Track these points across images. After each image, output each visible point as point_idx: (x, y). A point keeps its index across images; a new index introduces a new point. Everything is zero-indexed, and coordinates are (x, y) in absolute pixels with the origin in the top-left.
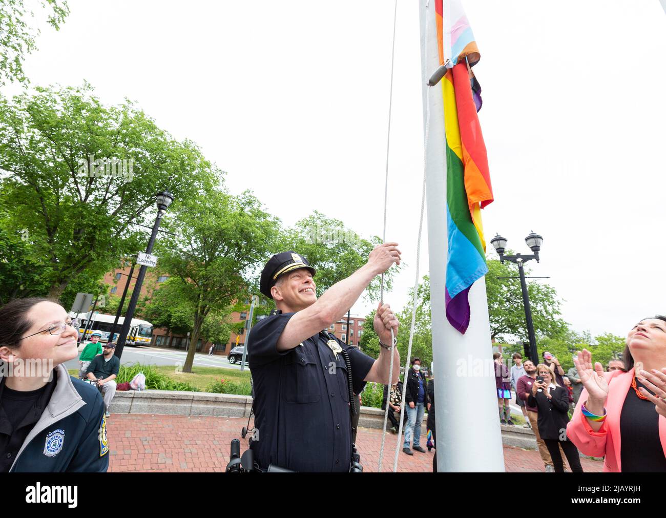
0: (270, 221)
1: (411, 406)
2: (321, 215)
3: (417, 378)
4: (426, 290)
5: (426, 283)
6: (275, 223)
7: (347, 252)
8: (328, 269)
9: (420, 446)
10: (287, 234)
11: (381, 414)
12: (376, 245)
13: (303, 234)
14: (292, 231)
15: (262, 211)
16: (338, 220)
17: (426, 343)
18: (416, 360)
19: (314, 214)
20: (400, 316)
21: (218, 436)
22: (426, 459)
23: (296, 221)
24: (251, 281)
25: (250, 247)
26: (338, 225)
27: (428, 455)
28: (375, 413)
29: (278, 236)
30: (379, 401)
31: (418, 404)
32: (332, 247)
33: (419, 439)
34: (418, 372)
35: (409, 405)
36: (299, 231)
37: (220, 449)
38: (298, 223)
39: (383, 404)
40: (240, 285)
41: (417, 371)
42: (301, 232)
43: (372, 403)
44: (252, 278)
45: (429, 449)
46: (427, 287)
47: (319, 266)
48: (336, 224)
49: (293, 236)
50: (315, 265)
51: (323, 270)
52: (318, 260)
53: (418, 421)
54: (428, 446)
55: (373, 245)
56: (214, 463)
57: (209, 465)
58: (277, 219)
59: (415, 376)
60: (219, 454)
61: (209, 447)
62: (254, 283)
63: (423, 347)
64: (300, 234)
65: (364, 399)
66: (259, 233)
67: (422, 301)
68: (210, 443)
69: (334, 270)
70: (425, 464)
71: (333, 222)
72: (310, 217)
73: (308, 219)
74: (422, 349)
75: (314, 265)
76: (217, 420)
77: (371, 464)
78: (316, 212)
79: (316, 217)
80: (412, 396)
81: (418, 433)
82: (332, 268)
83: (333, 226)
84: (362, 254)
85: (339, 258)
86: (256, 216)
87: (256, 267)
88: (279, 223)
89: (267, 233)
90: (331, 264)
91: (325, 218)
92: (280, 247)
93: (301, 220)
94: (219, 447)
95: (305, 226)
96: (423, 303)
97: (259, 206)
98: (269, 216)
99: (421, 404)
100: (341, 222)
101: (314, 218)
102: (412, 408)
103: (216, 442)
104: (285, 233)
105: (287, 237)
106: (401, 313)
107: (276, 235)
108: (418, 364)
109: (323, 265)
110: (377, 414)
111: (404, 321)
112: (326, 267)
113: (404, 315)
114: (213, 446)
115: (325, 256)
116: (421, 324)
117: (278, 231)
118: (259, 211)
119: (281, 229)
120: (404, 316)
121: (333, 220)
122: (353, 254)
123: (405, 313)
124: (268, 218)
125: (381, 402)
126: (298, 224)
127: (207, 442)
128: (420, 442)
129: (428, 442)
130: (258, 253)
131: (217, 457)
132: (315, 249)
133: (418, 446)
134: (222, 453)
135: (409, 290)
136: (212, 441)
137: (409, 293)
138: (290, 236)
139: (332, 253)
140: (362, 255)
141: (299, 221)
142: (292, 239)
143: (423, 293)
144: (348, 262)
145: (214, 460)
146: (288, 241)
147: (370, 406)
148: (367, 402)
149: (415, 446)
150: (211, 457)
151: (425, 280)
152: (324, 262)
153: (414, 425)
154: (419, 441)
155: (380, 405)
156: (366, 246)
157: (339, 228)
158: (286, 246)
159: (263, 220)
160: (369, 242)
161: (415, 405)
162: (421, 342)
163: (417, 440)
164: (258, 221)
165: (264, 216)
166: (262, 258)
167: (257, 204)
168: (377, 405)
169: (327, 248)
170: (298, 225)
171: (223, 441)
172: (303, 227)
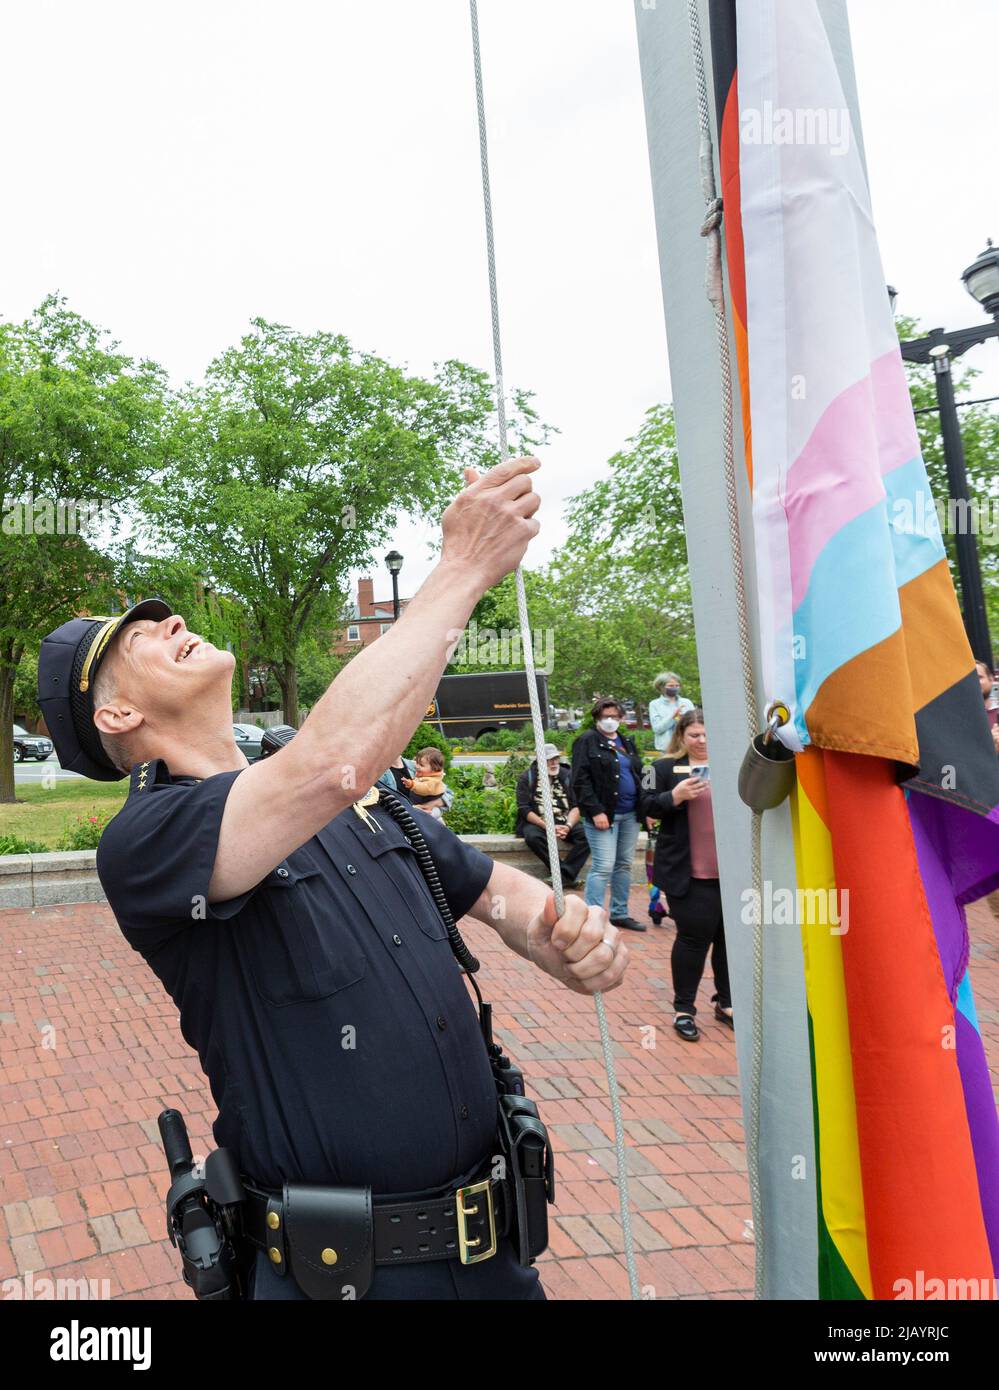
0: (133, 376)
1: (600, 825)
2: (277, 331)
3: (612, 751)
4: (620, 497)
5: (619, 475)
6: (147, 381)
7: (367, 426)
8: (320, 484)
9: (630, 915)
10: (188, 407)
11: (516, 848)
12: (455, 388)
13: (235, 398)
14: (199, 394)
15: (105, 353)
16: (329, 336)
17: (626, 638)
18: (607, 706)
19: (256, 331)
20: (545, 576)
21: (110, 949)
22: (653, 947)
23: (208, 363)
24: (112, 554)
25: (92, 462)
26: (333, 349)
27: (653, 936)
28: (498, 849)
29: (165, 418)
30: (506, 816)
31: (617, 817)
32: (323, 419)
33: (625, 899)
34: (615, 736)
35: (592, 822)
36: (222, 390)
37: (120, 979)
38: (214, 367)
39: (517, 823)
40: (87, 571)
41: (611, 734)
42: (227, 393)
43: (486, 822)
44: (115, 548)
45: (657, 921)
46: (623, 486)
47: (294, 480)
48: (325, 348)
49: (204, 408)
50: (283, 480)
51: (307, 489)
52: (288, 464)
53: (620, 860)
54: (652, 913)
55: (446, 389)
56: (112, 1012)
57: (103, 1019)
58: (152, 367)
59: (606, 749)
60: (120, 992)
61: (93, 976)
62: (124, 559)
63: (618, 652)
64: (225, 400)
65: (466, 817)
66: (108, 421)
67: (610, 529)
68: (93, 966)
69: (337, 483)
70: (648, 961)
71: (317, 342)
72: (245, 342)
73: (241, 349)
74: (614, 657)
75: (278, 482)
76: (99, 909)
77: (500, 975)
78: (260, 322)
79: (263, 338)
80: (600, 800)
81: (621, 887)
82: (332, 478)
83: (317, 356)
84: (414, 424)
85: (347, 448)
86: (89, 371)
87: (121, 515)
88: (158, 377)
89: (132, 417)
90: (327, 470)
91: (290, 337)
92: (175, 447)
93: (220, 357)
94: (118, 973)
95: (236, 373)
96: (613, 536)
97: (92, 340)
98: (128, 362)
99: (626, 816)
100: (341, 339)
101: (256, 342)
102: (601, 830)
103: (106, 963)
104: (182, 403)
105: (188, 414)
106: (546, 567)
107: (155, 417)
108: (612, 716)
109: (304, 476)
110: (504, 850)
111: (556, 589)
112: (315, 479)
113: (556, 573)
114: (102, 974)
115: (307, 449)
116: (608, 589)
117: (159, 402)
118: (97, 355)
119: (167, 396)
120: (557, 575)
121: (314, 335)
122: (387, 430)
123: (558, 566)
124: (125, 371)
125: (512, 819)
126: (215, 369)
127: (86, 964)
128: (629, 907)
129: (651, 906)
130: (118, 475)
131: (116, 998)
132: (275, 436)
133: (623, 917)
134: (126, 987)
135: (567, 505)
136: (98, 962)
137: (569, 513)
138: (198, 408)
139: (327, 437)
140: (416, 427)
141: (216, 362)
142: (206, 418)
143: (613, 505)
144: (376, 456)
145: (110, 1004)
146: (194, 425)
147: (482, 832)
148: (473, 823)
149: (615, 918)
150: (102, 999)
151: (615, 469)
152: (307, 468)
153: (611, 871)
154: (625, 906)
155: (511, 824)
156: (426, 397)
157: (335, 358)
158: (189, 442)
159: (111, 379)
160: (433, 382)
161: (611, 820)
162: (611, 640)
163: (621, 903)
164: (99, 385)
165: (113, 365)
166: (132, 488)
167: (86, 335)
168: (502, 826)
169: (308, 425)
170: (213, 375)
171: (124, 958)
172: (231, 375)
